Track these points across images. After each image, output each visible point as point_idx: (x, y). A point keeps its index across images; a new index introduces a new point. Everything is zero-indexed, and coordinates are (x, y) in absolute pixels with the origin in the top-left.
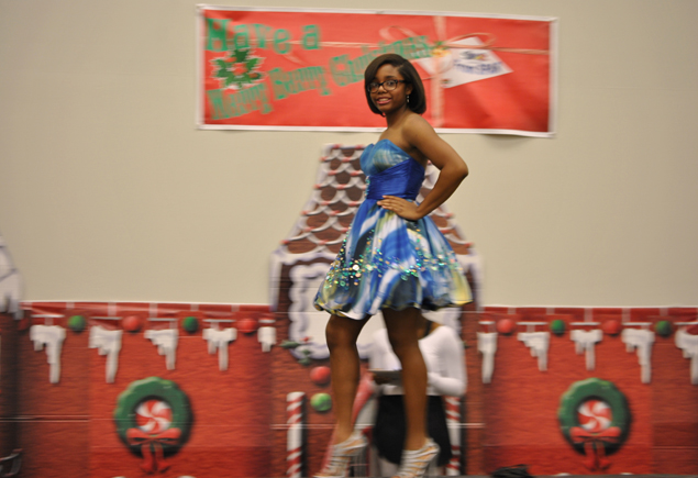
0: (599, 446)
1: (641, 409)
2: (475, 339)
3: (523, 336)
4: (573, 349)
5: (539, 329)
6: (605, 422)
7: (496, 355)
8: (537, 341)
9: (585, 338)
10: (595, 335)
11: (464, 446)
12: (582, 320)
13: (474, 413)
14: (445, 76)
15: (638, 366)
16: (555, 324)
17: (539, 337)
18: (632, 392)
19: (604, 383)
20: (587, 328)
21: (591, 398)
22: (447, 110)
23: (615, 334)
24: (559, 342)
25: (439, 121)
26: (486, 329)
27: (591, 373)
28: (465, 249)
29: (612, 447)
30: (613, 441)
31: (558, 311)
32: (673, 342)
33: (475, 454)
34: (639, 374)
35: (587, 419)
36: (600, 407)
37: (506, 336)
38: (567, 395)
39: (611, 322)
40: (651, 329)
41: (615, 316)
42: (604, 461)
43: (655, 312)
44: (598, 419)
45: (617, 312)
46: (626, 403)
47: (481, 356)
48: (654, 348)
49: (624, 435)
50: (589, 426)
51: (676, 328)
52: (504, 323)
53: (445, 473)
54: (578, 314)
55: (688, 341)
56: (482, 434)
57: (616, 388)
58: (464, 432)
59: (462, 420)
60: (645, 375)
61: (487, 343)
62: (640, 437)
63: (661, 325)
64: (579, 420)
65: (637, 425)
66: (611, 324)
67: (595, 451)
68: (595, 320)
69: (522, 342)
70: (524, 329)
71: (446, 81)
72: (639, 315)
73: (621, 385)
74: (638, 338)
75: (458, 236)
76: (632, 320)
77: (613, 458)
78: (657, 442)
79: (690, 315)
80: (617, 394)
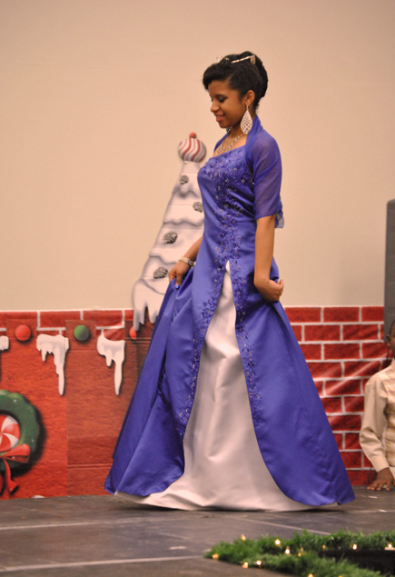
6: (13, 440)
15: (58, 375)
18: (45, 406)
19: (15, 396)
23: (30, 339)
29: (22, 468)
30: (26, 461)
32: (96, 349)
34: (57, 385)
36: (9, 423)
39: (23, 327)
40: (65, 334)
41: (28, 321)
42: (13, 484)
43: (75, 316)
45: (32, 316)
46: (39, 416)
49: (37, 453)
51: (99, 332)
57: (28, 401)
60: (61, 391)
62: (54, 455)
63: (78, 330)
65: (49, 441)
66: (21, 330)
72: (53, 320)
73: (32, 398)
74: (53, 344)
76: (44, 324)
77: (20, 480)
78: (73, 460)
79: (113, 318)
80: (29, 408)
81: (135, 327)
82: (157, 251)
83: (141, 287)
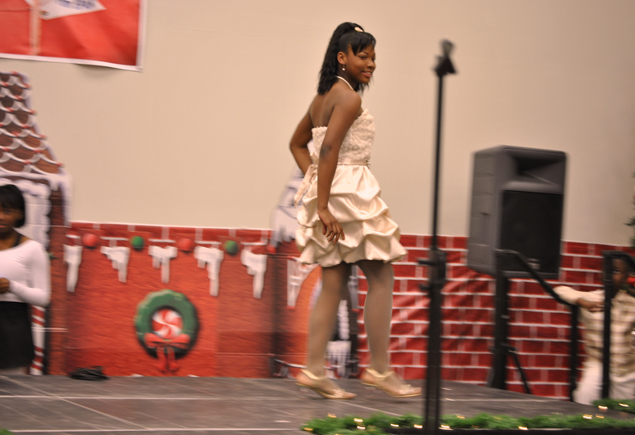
0: (170, 351)
1: (209, 319)
2: (62, 251)
3: (106, 250)
4: (150, 264)
5: (120, 244)
6: (176, 330)
7: (80, 267)
8: (118, 255)
9: (162, 254)
10: (171, 252)
11: (47, 349)
12: (159, 237)
13: (58, 319)
14: (44, 8)
15: (208, 280)
16: (136, 240)
17: (121, 251)
18: (201, 304)
19: (178, 295)
20: (163, 245)
21: (165, 308)
22: (43, 39)
23: (189, 251)
24: (138, 256)
25: (36, 49)
26: (72, 242)
27: (166, 286)
28: (56, 168)
29: (181, 353)
30: (183, 347)
31: (138, 228)
32: (240, 261)
33: (57, 355)
34: (208, 287)
35: (160, 326)
36: (172, 316)
37: (91, 249)
38: (143, 305)
39: (186, 240)
40: (220, 248)
41: (189, 235)
42: (174, 364)
43: (225, 233)
44: (171, 327)
45: (191, 232)
46: (196, 313)
47: (66, 266)
48: (222, 265)
49: (193, 342)
50: (162, 333)
51: (243, 247)
52: (89, 238)
53: (28, 372)
54: (156, 232)
55: (253, 260)
56: (65, 338)
57: (187, 300)
58: (48, 336)
59: (46, 325)
60: (214, 289)
61: (73, 255)
62: (206, 344)
63: (229, 245)
64: (153, 327)
65: (205, 333)
66: (185, 242)
67: (166, 355)
68: (171, 238)
69: (105, 255)
70: (107, 244)
71: (44, 13)
72: (211, 235)
73: (191, 297)
74: (209, 255)
75: (50, 157)
76: (204, 239)
77: (182, 362)
78: (221, 349)
79: (255, 236)
80: (188, 305)
81: (273, 245)
82: (295, 184)
83: (280, 212)
